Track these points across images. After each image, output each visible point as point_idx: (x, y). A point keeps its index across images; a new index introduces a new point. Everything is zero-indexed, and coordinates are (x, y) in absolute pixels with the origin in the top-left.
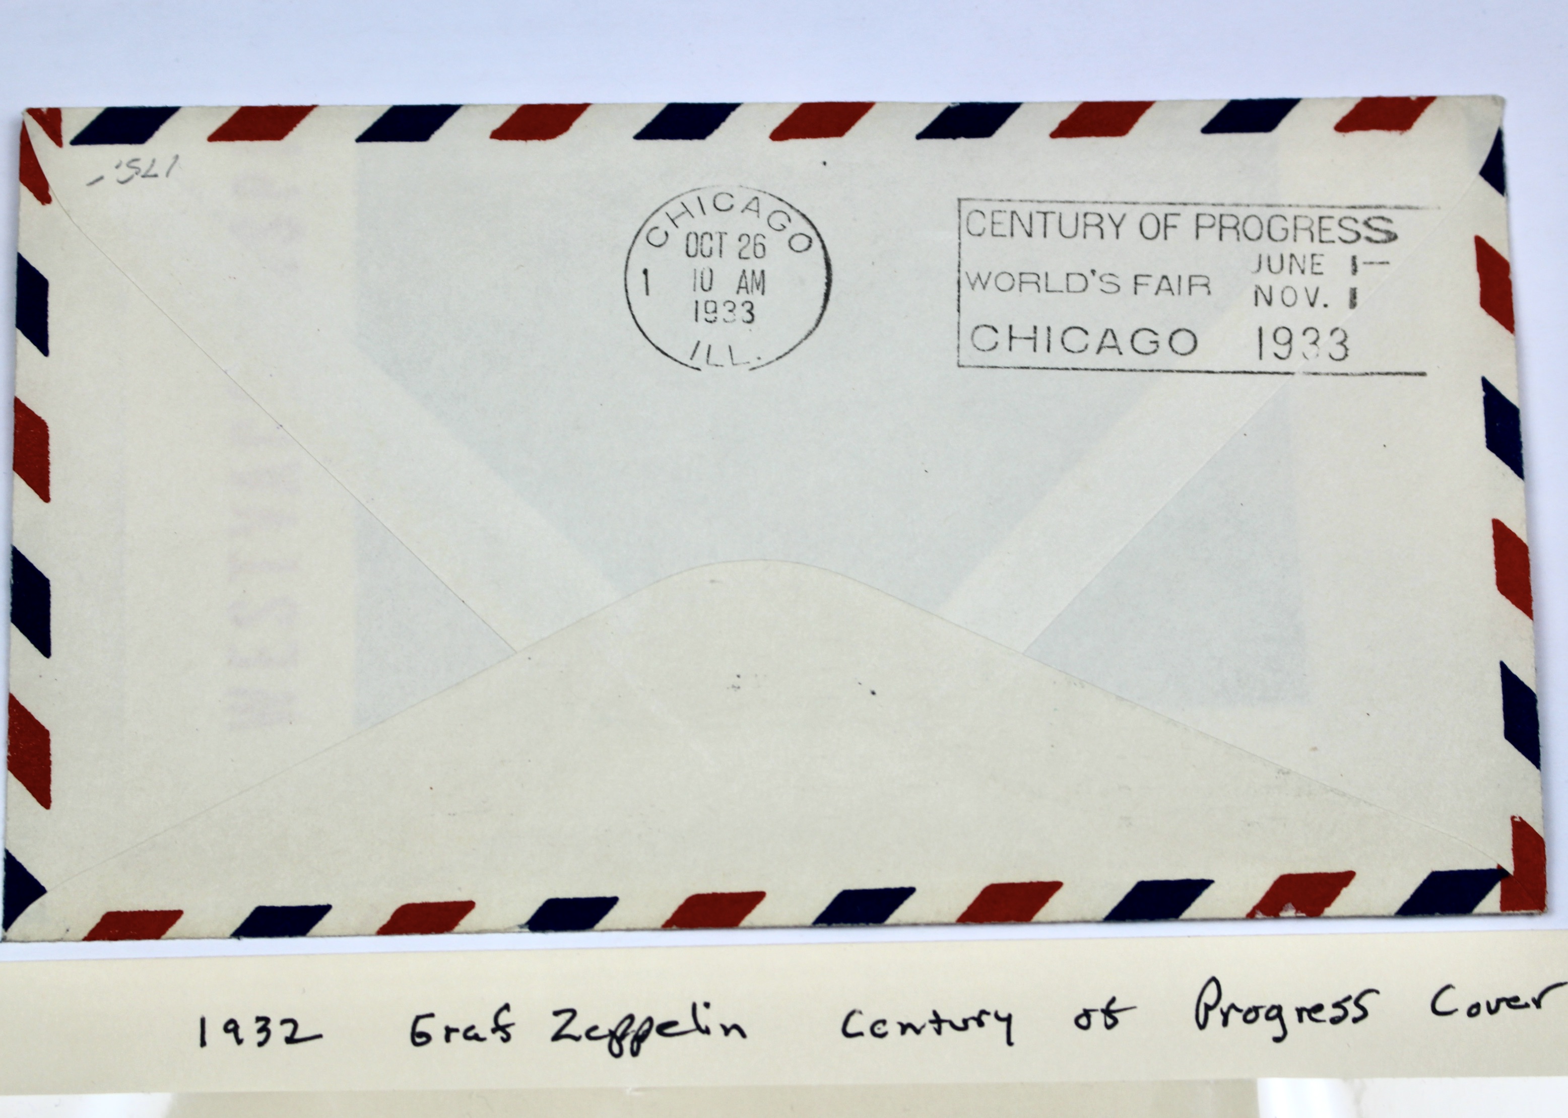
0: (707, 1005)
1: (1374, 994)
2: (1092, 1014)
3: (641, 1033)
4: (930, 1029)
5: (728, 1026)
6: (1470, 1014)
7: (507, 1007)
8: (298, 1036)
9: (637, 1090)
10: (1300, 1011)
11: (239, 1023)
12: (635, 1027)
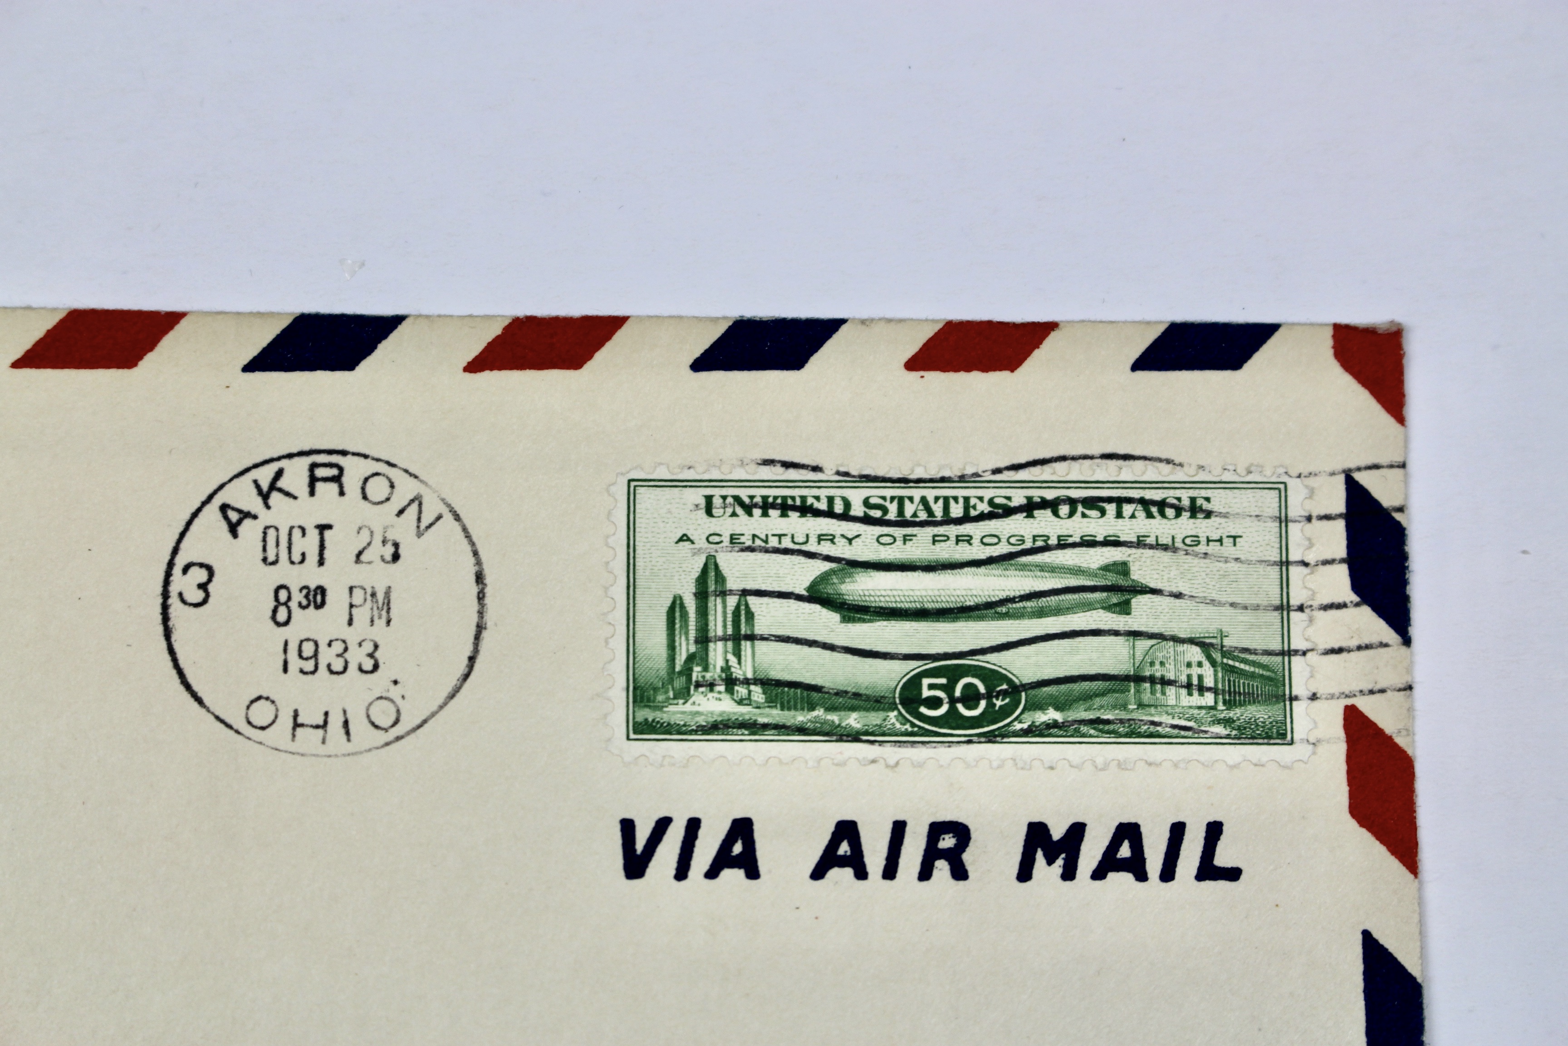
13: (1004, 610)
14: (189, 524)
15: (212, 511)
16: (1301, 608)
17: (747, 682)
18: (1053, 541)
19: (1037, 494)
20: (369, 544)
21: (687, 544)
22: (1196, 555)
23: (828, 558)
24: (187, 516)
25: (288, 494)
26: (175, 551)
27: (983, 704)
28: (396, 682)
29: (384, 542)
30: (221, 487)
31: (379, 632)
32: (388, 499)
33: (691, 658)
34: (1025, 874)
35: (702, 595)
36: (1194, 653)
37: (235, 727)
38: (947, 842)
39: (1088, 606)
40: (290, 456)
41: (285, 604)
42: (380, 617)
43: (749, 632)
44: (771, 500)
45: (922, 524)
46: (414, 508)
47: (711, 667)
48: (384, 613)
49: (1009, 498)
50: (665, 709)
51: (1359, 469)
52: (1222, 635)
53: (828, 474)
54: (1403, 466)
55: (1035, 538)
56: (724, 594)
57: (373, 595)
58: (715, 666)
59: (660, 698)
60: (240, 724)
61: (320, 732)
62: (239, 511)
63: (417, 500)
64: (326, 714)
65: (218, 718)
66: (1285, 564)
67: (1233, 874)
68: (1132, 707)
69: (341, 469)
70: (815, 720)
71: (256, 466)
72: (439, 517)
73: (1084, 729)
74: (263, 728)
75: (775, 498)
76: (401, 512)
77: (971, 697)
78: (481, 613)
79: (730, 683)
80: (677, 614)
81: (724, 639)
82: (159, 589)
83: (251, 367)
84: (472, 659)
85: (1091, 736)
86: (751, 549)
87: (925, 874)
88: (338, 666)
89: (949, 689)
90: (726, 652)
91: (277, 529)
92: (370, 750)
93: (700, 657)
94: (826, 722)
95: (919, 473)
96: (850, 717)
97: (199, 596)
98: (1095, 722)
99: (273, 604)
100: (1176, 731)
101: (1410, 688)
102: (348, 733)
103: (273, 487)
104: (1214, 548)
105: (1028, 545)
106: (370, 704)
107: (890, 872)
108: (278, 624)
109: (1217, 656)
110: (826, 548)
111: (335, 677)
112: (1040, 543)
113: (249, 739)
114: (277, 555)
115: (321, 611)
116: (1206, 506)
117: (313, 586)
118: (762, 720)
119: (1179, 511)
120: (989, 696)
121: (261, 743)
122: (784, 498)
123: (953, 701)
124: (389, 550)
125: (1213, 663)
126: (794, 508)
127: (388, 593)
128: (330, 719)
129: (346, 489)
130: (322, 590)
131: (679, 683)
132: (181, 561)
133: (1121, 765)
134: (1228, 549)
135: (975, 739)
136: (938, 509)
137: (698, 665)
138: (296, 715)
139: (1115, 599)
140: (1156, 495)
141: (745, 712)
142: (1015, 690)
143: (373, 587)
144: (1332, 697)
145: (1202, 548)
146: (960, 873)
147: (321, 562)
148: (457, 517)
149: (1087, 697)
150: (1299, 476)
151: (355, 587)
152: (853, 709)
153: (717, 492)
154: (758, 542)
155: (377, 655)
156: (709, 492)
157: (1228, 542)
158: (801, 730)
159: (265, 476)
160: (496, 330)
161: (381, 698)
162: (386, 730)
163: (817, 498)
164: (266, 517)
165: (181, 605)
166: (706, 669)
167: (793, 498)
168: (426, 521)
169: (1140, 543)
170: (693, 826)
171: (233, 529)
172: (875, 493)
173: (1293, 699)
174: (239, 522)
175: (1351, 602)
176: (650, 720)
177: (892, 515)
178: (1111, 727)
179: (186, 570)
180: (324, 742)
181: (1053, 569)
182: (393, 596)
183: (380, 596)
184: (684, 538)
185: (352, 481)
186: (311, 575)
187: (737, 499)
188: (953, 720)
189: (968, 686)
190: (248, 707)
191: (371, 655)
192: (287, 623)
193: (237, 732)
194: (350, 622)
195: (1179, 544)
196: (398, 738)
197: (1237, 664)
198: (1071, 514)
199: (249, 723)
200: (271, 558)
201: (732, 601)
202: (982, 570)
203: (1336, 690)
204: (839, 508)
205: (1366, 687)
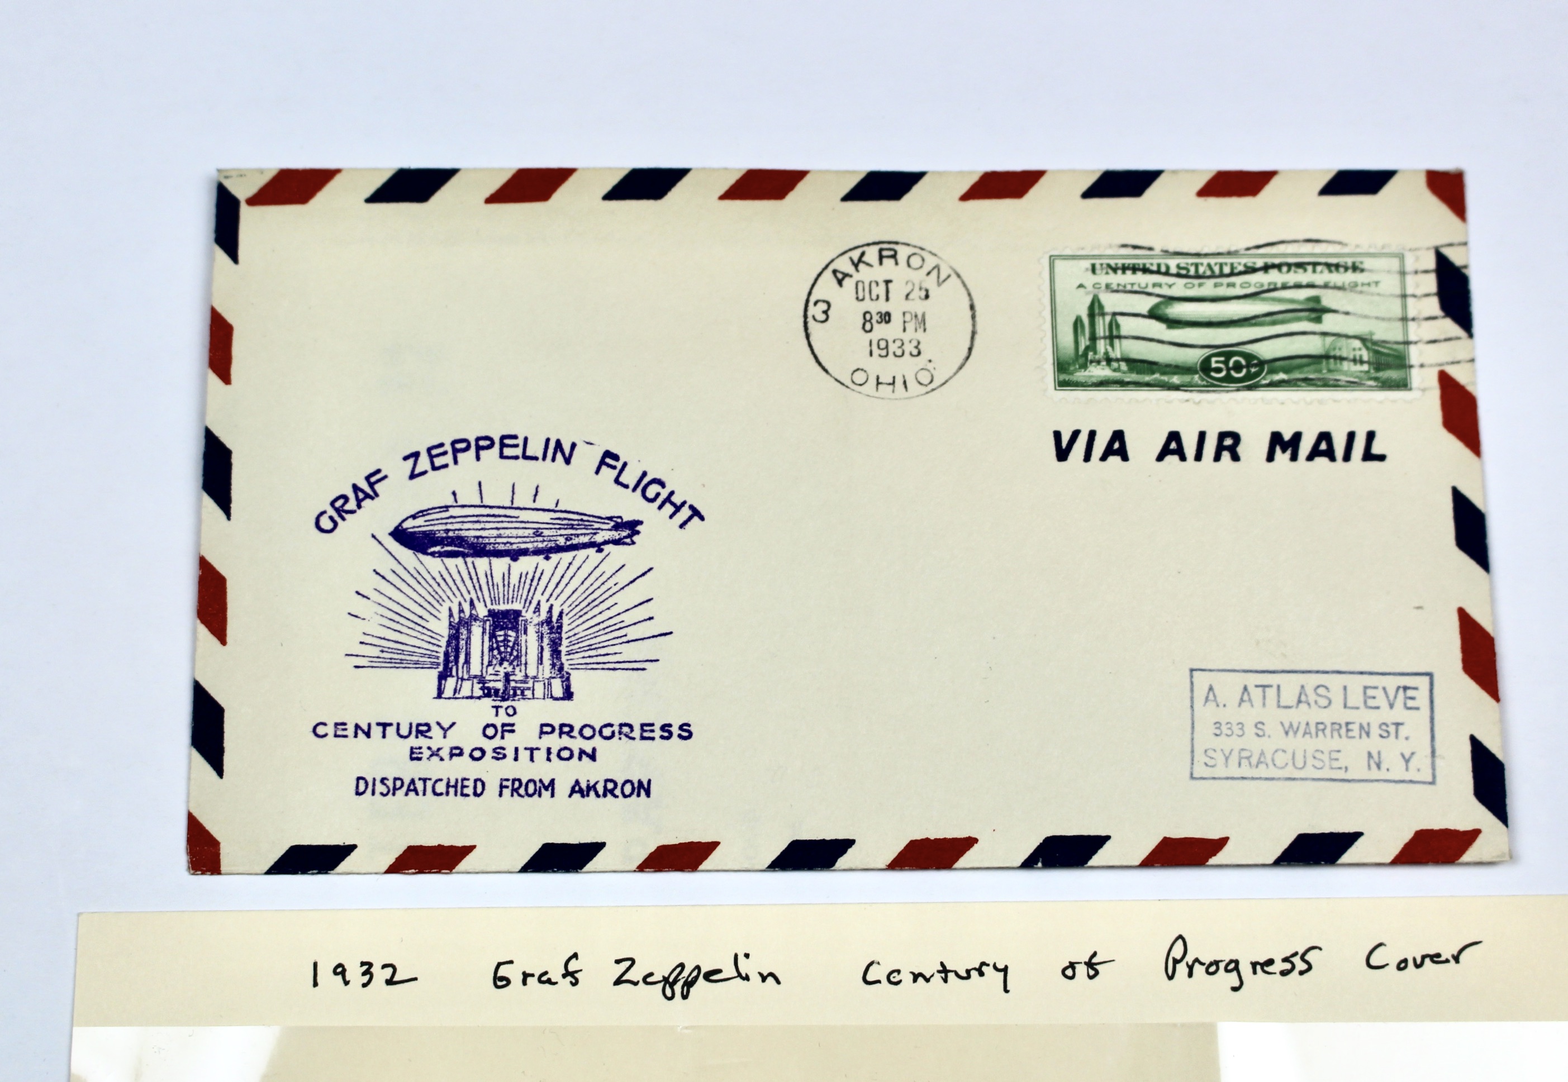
0: (747, 956)
1: (1317, 951)
2: (1076, 965)
3: (690, 979)
4: (938, 977)
5: (765, 974)
6: (1399, 968)
7: (575, 956)
8: (396, 979)
9: (687, 1028)
10: (1254, 965)
11: (346, 967)
12: (685, 974)
13: (1254, 321)
14: (816, 280)
15: (828, 273)
16: (1413, 319)
17: (1117, 360)
18: (1279, 285)
19: (1270, 261)
20: (912, 290)
21: (1082, 290)
22: (1356, 292)
23: (1158, 296)
24: (815, 276)
25: (868, 264)
26: (810, 294)
27: (1244, 371)
28: (930, 361)
29: (921, 289)
30: (832, 261)
31: (920, 335)
32: (921, 267)
33: (1087, 348)
34: (1270, 458)
35: (1092, 315)
36: (1357, 344)
37: (846, 384)
38: (1228, 442)
39: (1299, 319)
40: (868, 245)
41: (870, 321)
42: (920, 327)
43: (1117, 334)
44: (1126, 265)
45: (1209, 277)
46: (935, 273)
47: (1098, 352)
48: (922, 325)
49: (1254, 263)
50: (1075, 374)
51: (1442, 246)
52: (1371, 334)
53: (1157, 251)
54: (1465, 244)
55: (1270, 284)
56: (1103, 314)
57: (916, 316)
58: (1100, 352)
59: (1072, 368)
60: (848, 383)
61: (891, 387)
62: (842, 273)
63: (937, 267)
64: (894, 377)
65: (836, 380)
66: (1404, 296)
67: (1382, 458)
68: (1325, 371)
69: (896, 252)
70: (1155, 379)
71: (850, 250)
72: (949, 276)
73: (1299, 383)
74: (861, 385)
75: (1129, 264)
76: (929, 274)
77: (1238, 367)
78: (974, 325)
79: (1109, 360)
80: (1079, 325)
81: (1105, 338)
82: (802, 313)
83: (847, 198)
84: (970, 349)
85: (1302, 387)
86: (1117, 291)
87: (1217, 458)
88: (899, 352)
89: (1226, 362)
90: (1105, 345)
91: (863, 282)
92: (918, 396)
93: (1092, 347)
94: (1161, 381)
95: (1205, 251)
96: (1173, 378)
97: (823, 317)
98: (1306, 380)
99: (862, 321)
100: (1349, 384)
101: (1472, 360)
102: (906, 387)
103: (860, 260)
104: (1365, 288)
105: (1266, 287)
106: (917, 372)
107: (1198, 457)
108: (866, 332)
109: (1369, 345)
110: (1157, 290)
111: (897, 358)
112: (1272, 287)
113: (853, 390)
114: (864, 296)
115: (888, 325)
116: (1361, 266)
117: (883, 312)
118: (1127, 379)
119: (1346, 269)
120: (1248, 366)
121: (860, 393)
122: (1134, 265)
123: (1228, 369)
124: (923, 294)
125: (1367, 348)
126: (1139, 269)
127: (924, 315)
128: (896, 380)
129: (899, 261)
130: (888, 314)
131: (1081, 361)
132: (812, 300)
133: (1321, 402)
134: (1373, 289)
135: (1241, 388)
136: (1217, 269)
137: (1091, 351)
138: (878, 378)
139: (1313, 315)
140: (1333, 261)
141: (1117, 375)
142: (1261, 363)
143: (916, 313)
144: (1431, 366)
145: (1359, 288)
146: (1235, 458)
147: (887, 299)
148: (959, 276)
149: (1300, 367)
150: (1410, 250)
151: (906, 312)
152: (1175, 373)
153: (1098, 262)
154: (1121, 288)
155: (920, 347)
156: (1093, 261)
157: (1373, 285)
158: (1148, 385)
159: (855, 255)
160: (975, 178)
161: (922, 369)
162: (926, 385)
163: (1152, 264)
164: (857, 277)
165: (814, 322)
166: (1095, 353)
167: (1139, 264)
168: (943, 277)
169: (1326, 286)
170: (1092, 434)
171: (840, 282)
172: (1183, 261)
173: (1411, 367)
174: (843, 279)
175: (1440, 316)
176: (1067, 379)
177: (1192, 272)
178: (1314, 382)
179: (816, 303)
180: (893, 391)
181: (1280, 300)
182: (927, 317)
183: (920, 317)
184: (1081, 286)
185: (902, 256)
186: (883, 306)
187: (1109, 266)
188: (1229, 379)
189: (1237, 362)
190: (852, 374)
191: (916, 347)
192: (871, 331)
193: (847, 387)
194: (904, 330)
195: (1347, 286)
196: (933, 390)
197: (1380, 349)
198: (1289, 271)
199: (853, 382)
200: (861, 297)
201: (1108, 318)
202: (1241, 301)
203: (1433, 361)
204: (1163, 269)
205: (1450, 359)
